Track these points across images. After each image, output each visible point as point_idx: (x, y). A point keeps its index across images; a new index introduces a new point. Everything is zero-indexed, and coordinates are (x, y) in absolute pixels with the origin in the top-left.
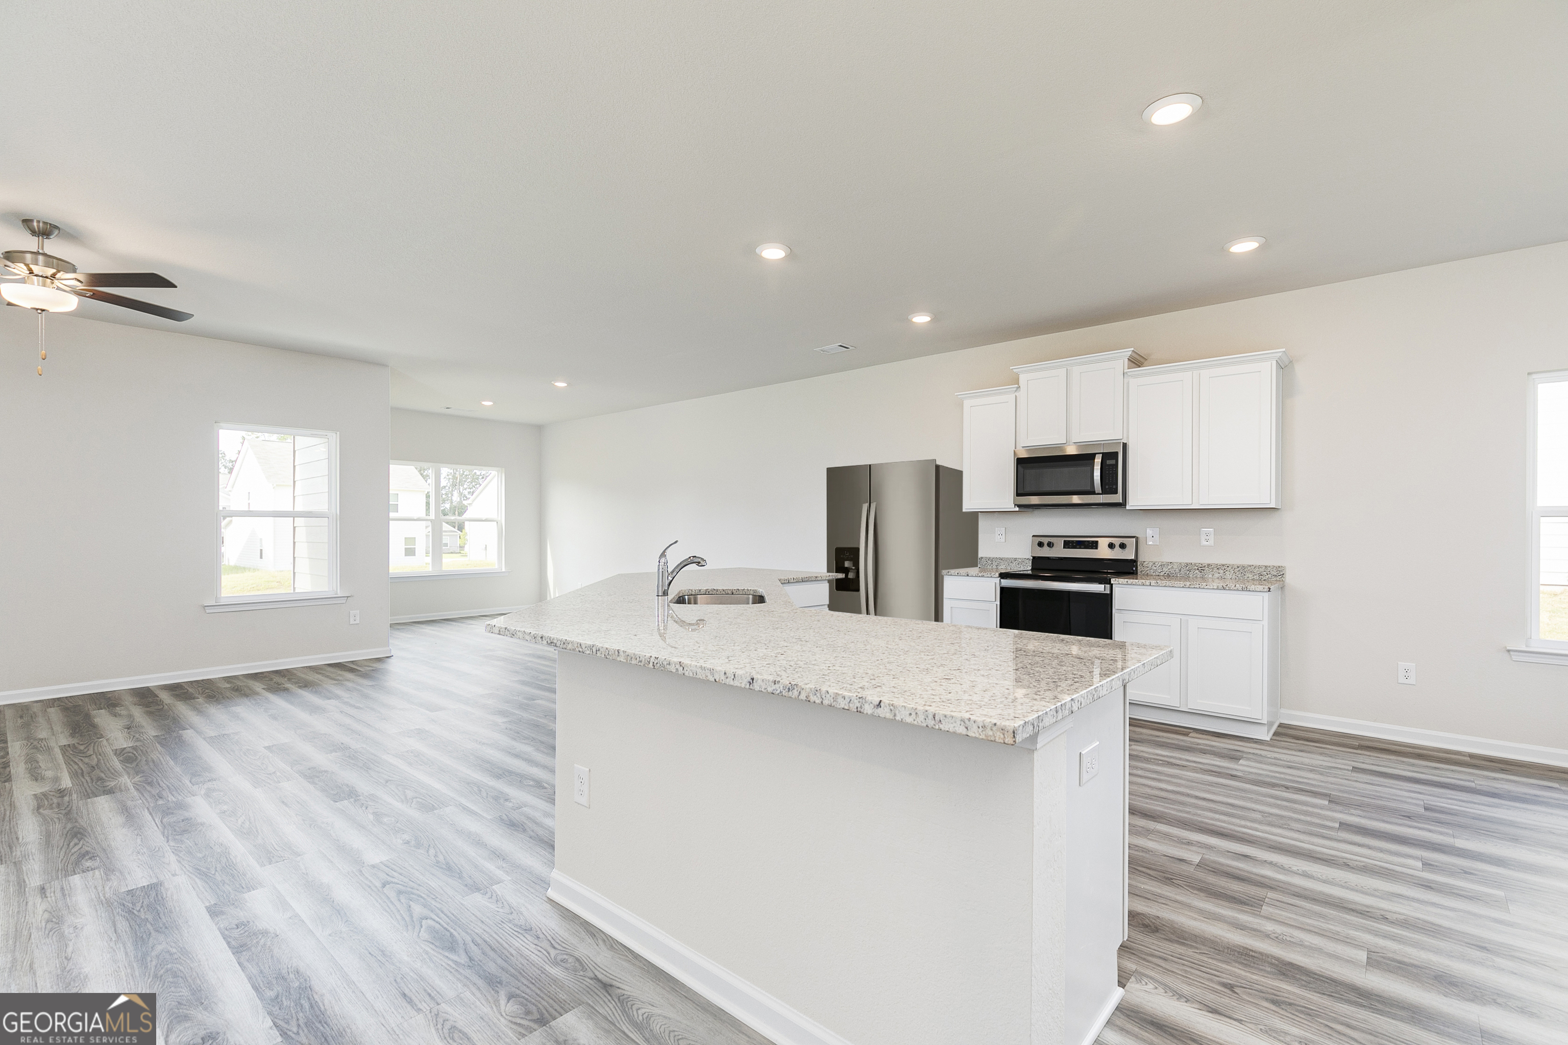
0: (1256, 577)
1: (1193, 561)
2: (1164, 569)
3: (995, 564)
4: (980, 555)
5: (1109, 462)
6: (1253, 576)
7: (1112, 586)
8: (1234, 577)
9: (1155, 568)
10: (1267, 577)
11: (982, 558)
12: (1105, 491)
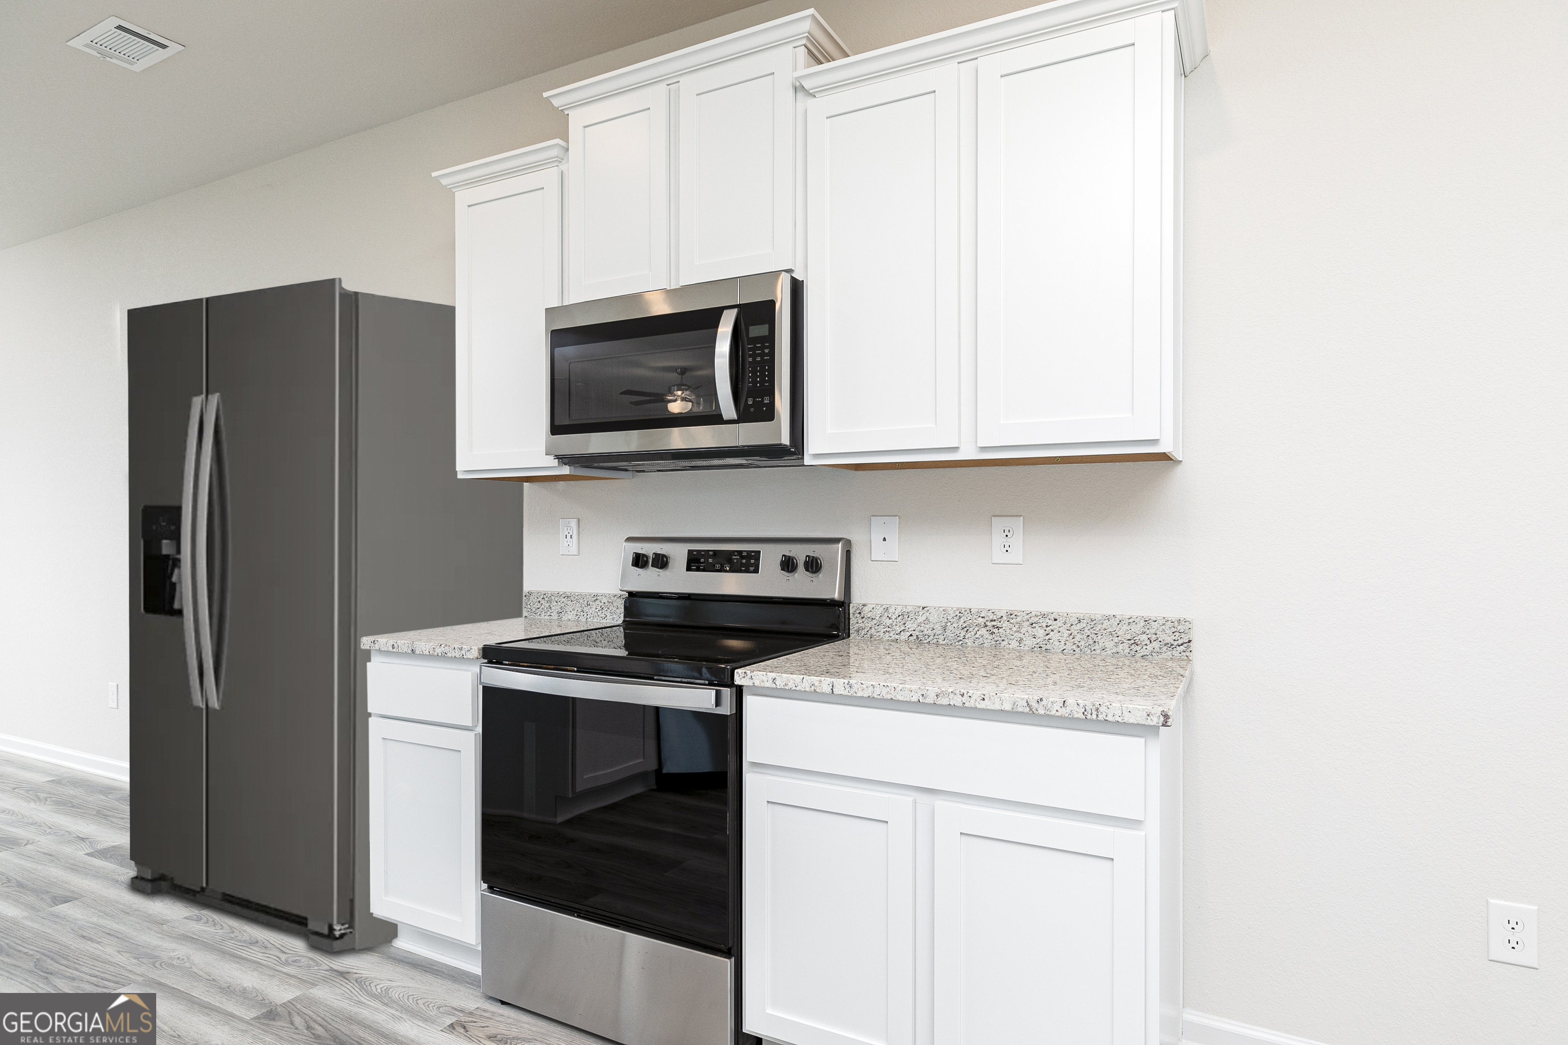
0: (1124, 648)
1: (975, 606)
2: (909, 625)
3: (556, 608)
4: (526, 588)
5: (757, 331)
6: (1116, 646)
7: (739, 691)
8: (1069, 646)
9: (889, 622)
10: (1150, 648)
11: (530, 593)
12: (744, 416)
